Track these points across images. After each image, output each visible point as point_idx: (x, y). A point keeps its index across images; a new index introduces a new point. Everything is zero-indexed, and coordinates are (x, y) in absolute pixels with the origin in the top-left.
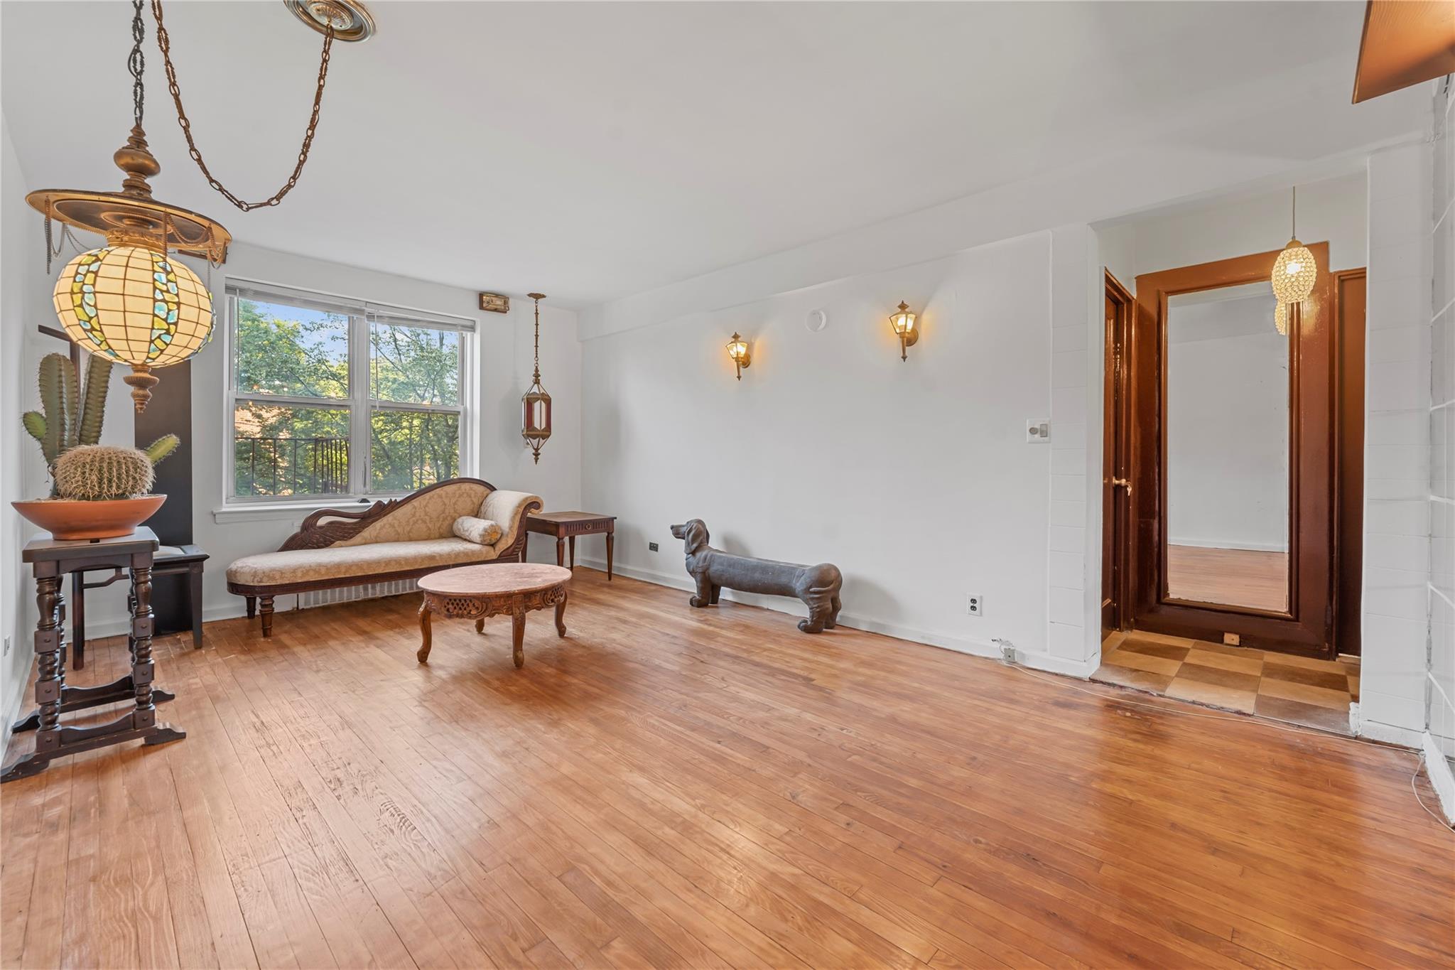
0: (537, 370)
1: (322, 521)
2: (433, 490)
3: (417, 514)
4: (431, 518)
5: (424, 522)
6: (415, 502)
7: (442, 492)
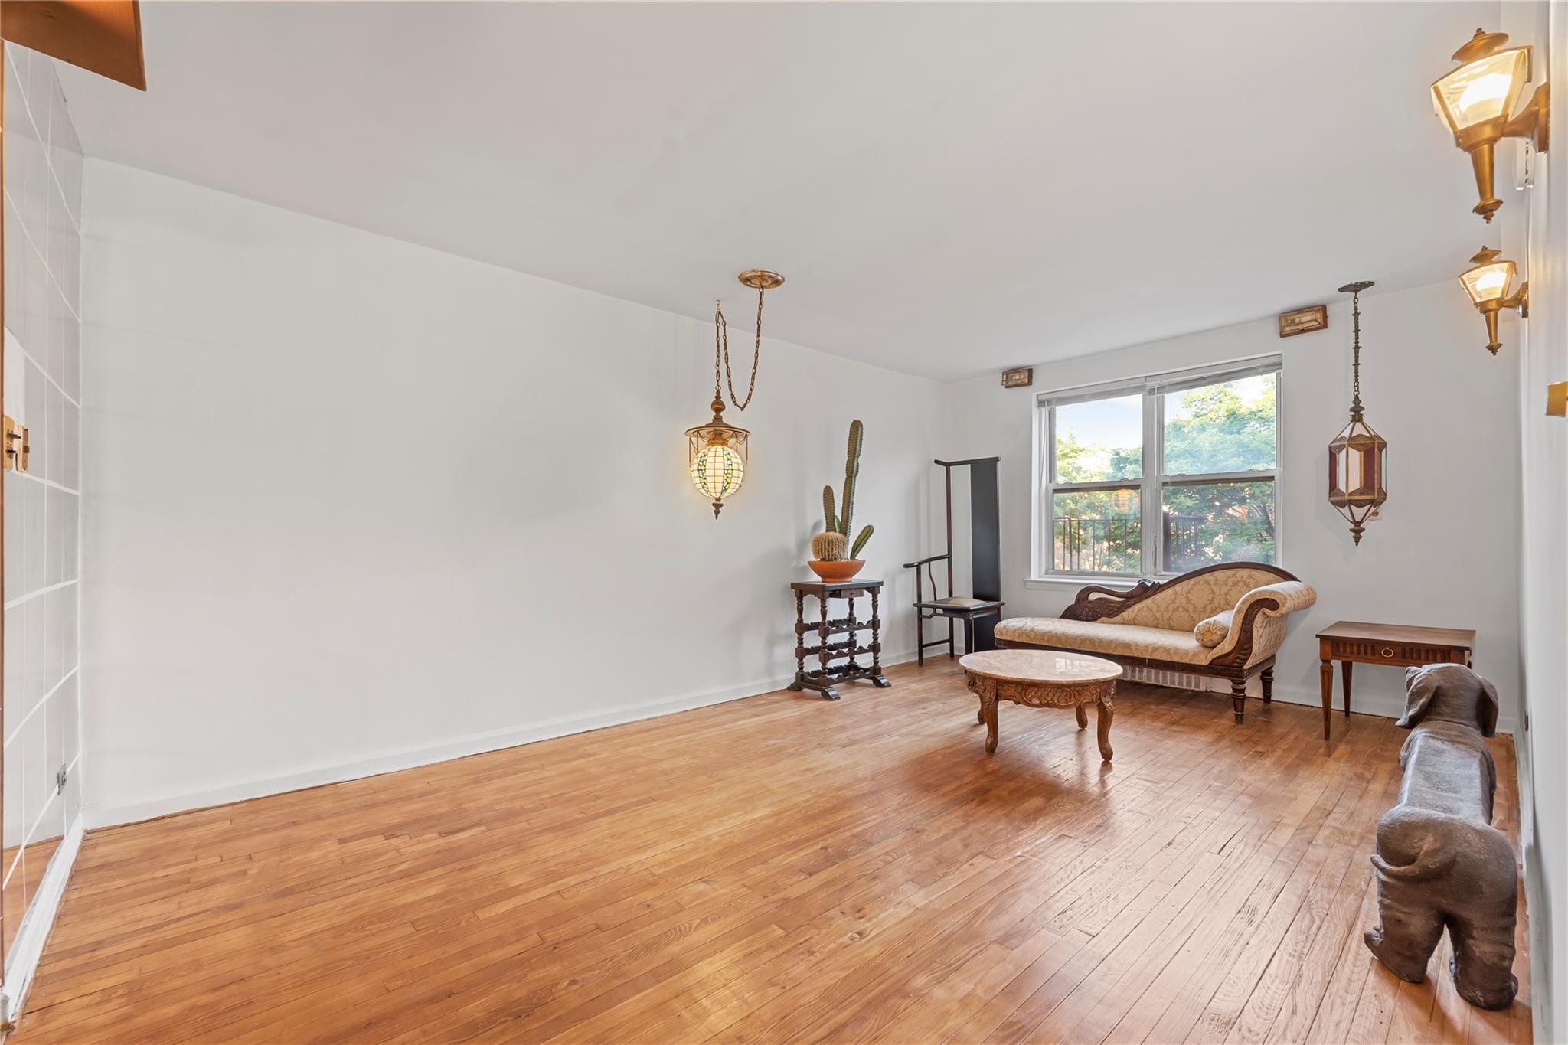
0: (1357, 400)
1: (1093, 596)
2: (1201, 575)
3: (1178, 601)
4: (1195, 607)
5: (1187, 610)
6: (1178, 588)
7: (1211, 578)
